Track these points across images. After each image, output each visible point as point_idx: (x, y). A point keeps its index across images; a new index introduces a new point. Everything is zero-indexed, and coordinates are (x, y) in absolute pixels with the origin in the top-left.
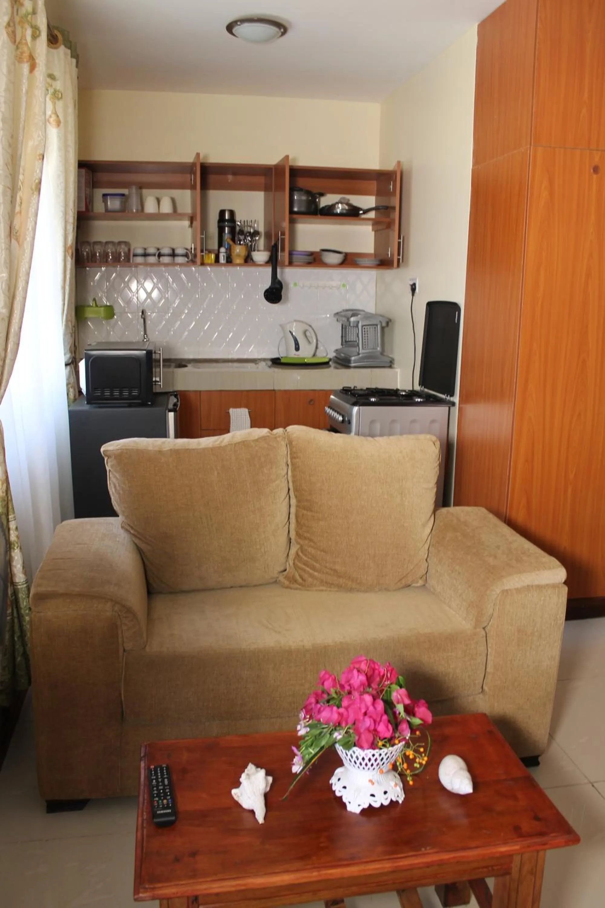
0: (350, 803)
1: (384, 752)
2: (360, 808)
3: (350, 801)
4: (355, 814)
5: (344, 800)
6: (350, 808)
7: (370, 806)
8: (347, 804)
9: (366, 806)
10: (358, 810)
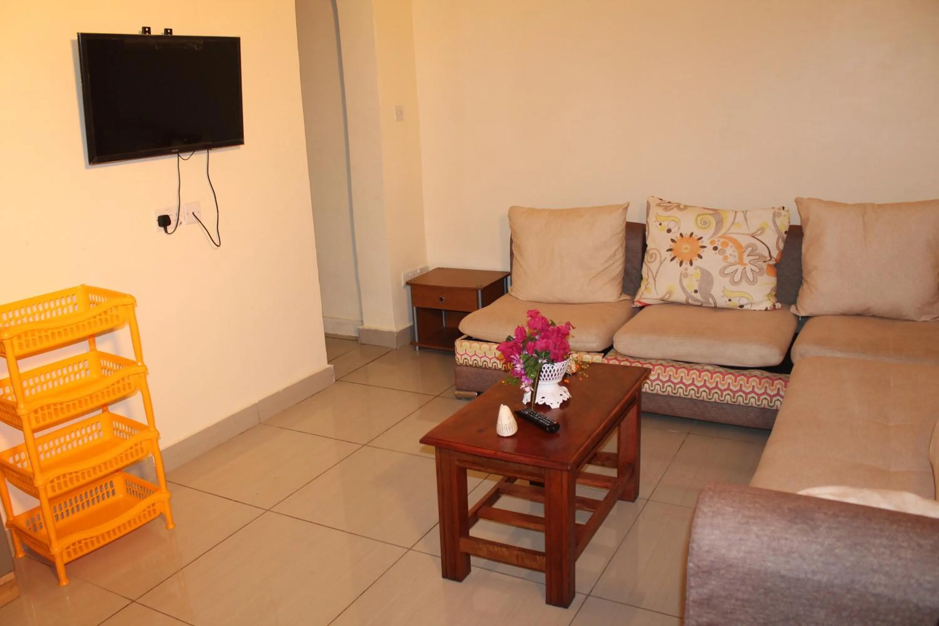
0: (552, 404)
1: (565, 363)
2: (559, 404)
3: (552, 402)
4: (557, 409)
5: (547, 404)
6: (553, 407)
7: (563, 401)
8: (551, 405)
9: (561, 402)
10: (558, 406)
